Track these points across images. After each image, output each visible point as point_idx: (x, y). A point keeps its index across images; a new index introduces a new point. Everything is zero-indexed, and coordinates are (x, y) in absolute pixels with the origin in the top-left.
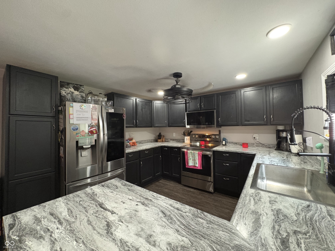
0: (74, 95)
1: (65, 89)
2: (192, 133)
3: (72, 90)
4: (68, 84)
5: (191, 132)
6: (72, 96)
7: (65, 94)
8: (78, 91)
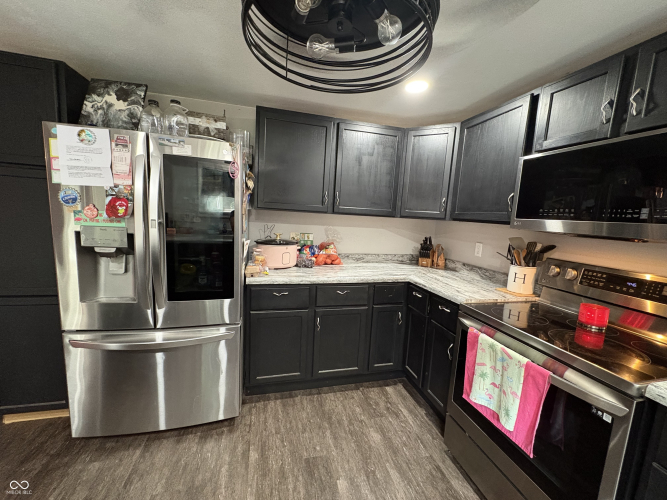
0: (112, 110)
1: (95, 97)
2: (555, 255)
3: (112, 98)
4: (108, 84)
5: (551, 248)
6: (106, 114)
7: (91, 110)
8: (125, 101)
